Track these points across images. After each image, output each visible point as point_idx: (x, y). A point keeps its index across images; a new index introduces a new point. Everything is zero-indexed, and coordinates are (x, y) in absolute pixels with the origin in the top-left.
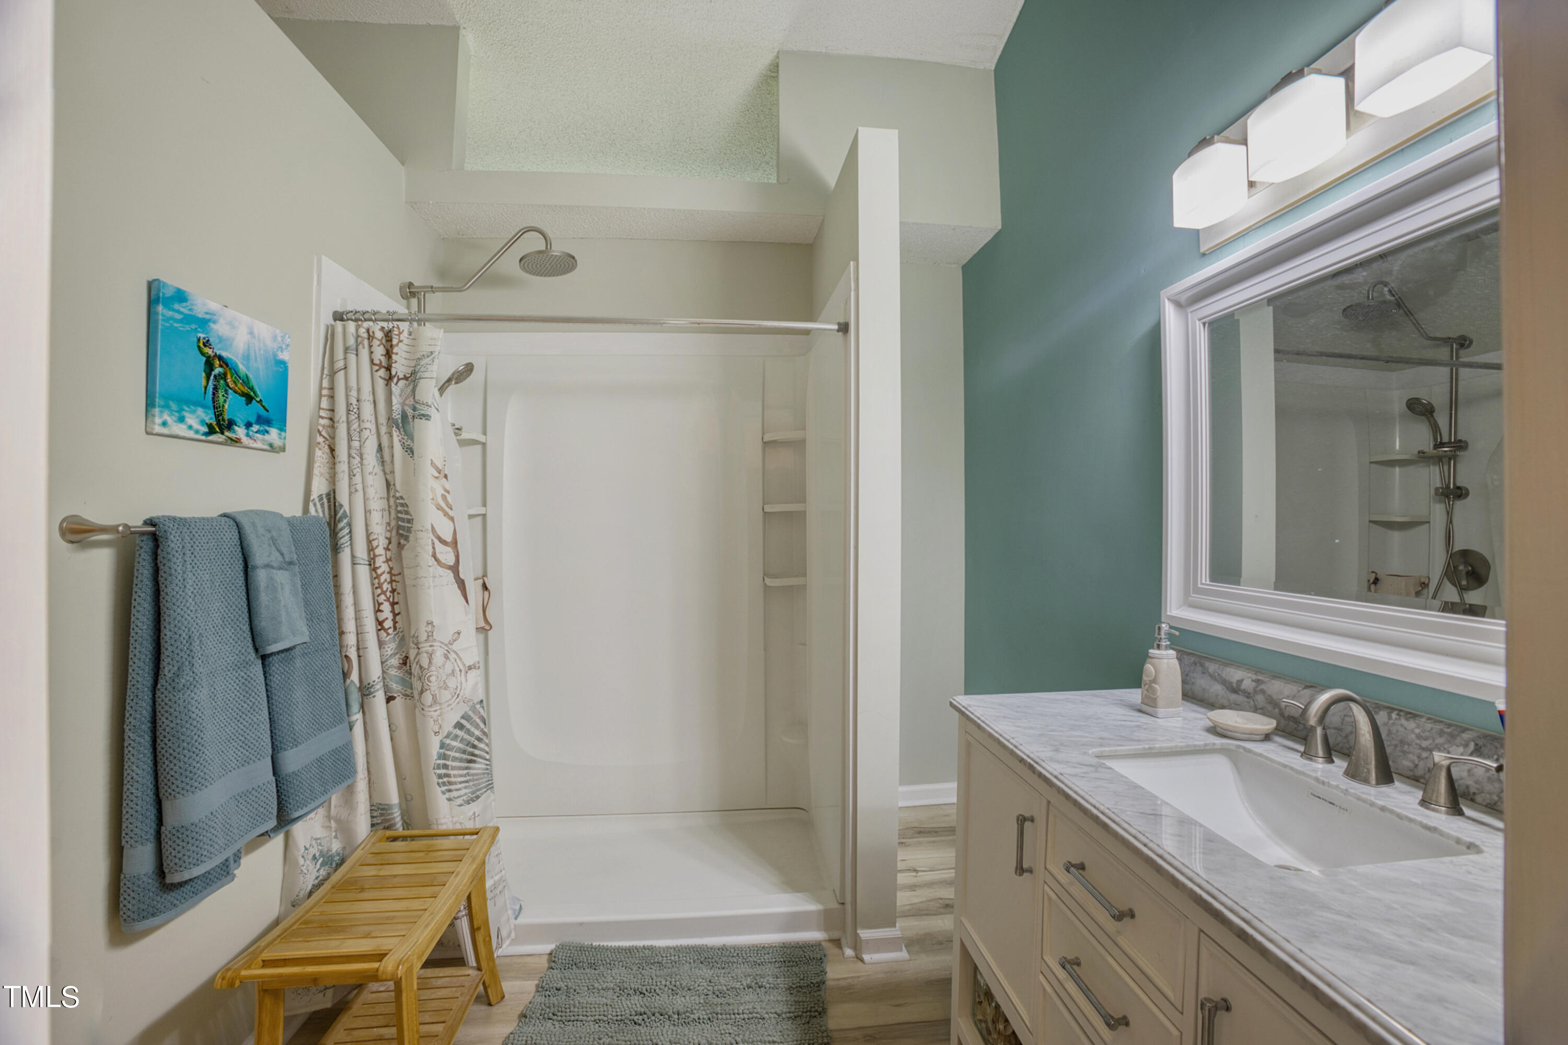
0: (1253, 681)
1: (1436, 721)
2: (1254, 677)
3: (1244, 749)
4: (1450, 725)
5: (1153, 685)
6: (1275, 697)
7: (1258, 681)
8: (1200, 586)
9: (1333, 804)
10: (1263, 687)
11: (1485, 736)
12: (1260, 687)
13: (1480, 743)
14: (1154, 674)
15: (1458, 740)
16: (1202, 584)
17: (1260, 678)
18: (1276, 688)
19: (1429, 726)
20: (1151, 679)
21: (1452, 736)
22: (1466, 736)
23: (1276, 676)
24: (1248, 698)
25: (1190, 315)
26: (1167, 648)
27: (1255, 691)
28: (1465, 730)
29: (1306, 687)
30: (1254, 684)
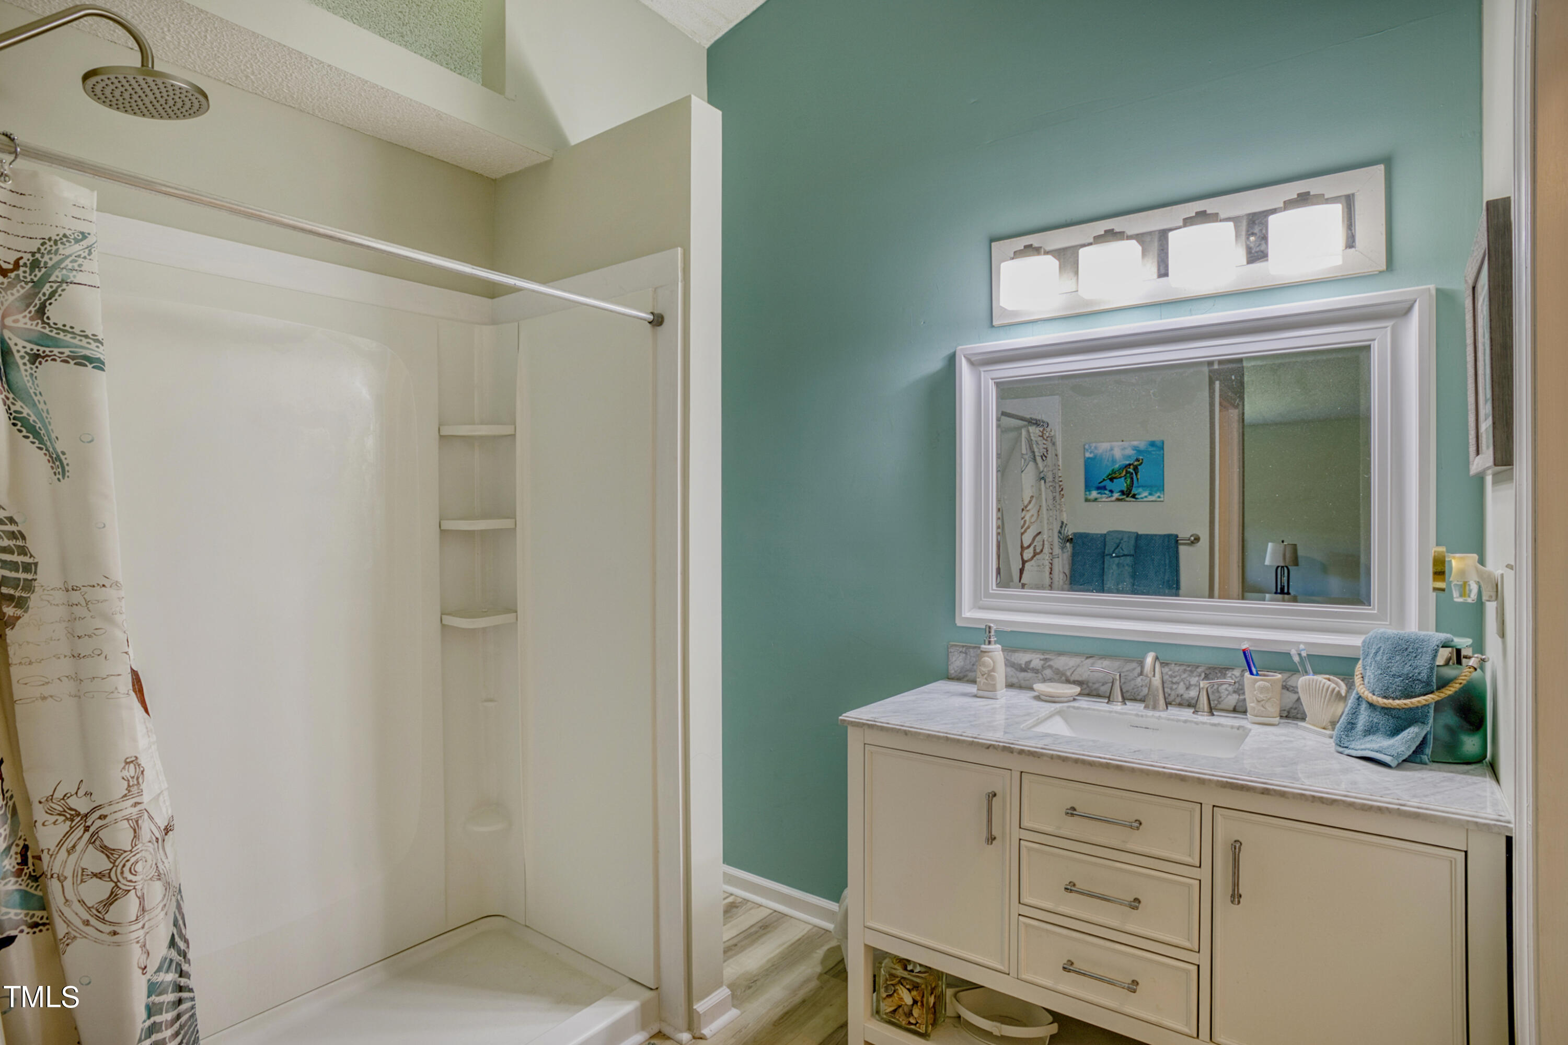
0: (1041, 660)
1: (1181, 665)
2: (1042, 657)
3: (1074, 707)
4: (1189, 666)
5: (993, 673)
6: (1061, 669)
7: (1046, 660)
8: (991, 591)
9: (1148, 728)
10: (1051, 663)
11: (1210, 668)
12: (1047, 664)
13: (1207, 672)
14: (992, 665)
15: (1195, 674)
16: (993, 590)
17: (1047, 656)
18: (1061, 662)
19: (1177, 668)
20: (991, 668)
21: (1191, 672)
22: (1199, 670)
23: (1060, 654)
24: (1036, 673)
25: (982, 373)
26: (996, 643)
27: (1043, 668)
28: (1198, 667)
29: (1087, 658)
30: (1042, 662)
